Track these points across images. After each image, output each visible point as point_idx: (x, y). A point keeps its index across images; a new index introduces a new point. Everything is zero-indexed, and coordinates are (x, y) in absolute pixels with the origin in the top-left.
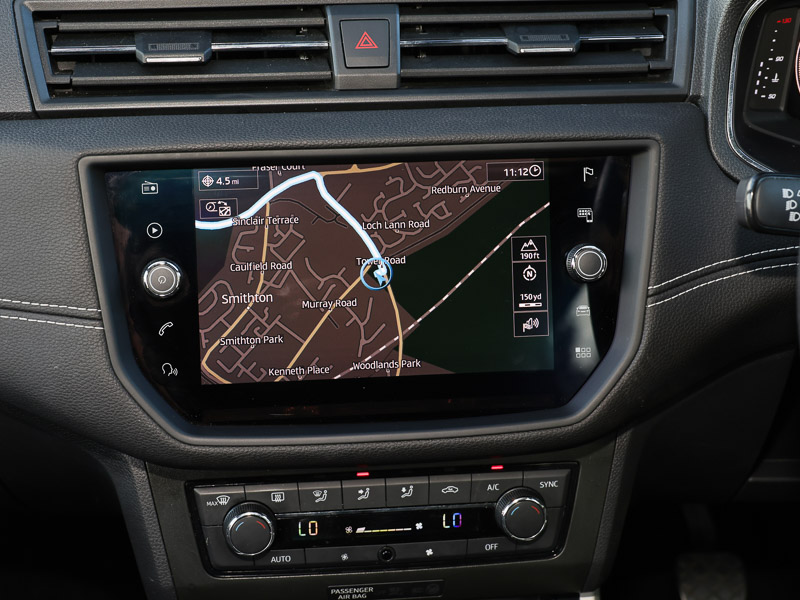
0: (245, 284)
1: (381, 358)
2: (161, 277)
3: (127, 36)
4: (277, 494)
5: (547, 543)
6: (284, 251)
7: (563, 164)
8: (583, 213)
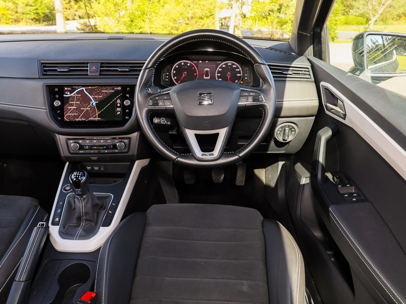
0: (72, 105)
1: (94, 118)
2: (57, 103)
3: (57, 67)
4: (80, 141)
6: (78, 100)
7: (124, 87)
8: (127, 95)
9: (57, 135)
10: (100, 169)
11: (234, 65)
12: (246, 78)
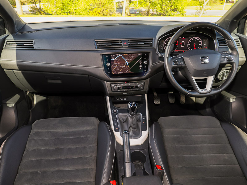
0: (115, 65)
1: (127, 71)
2: (108, 64)
3: (104, 43)
4: (118, 85)
5: (142, 89)
6: (119, 62)
7: (143, 54)
8: (145, 58)
9: (105, 82)
10: (124, 99)
11: (198, 39)
12: (204, 46)
